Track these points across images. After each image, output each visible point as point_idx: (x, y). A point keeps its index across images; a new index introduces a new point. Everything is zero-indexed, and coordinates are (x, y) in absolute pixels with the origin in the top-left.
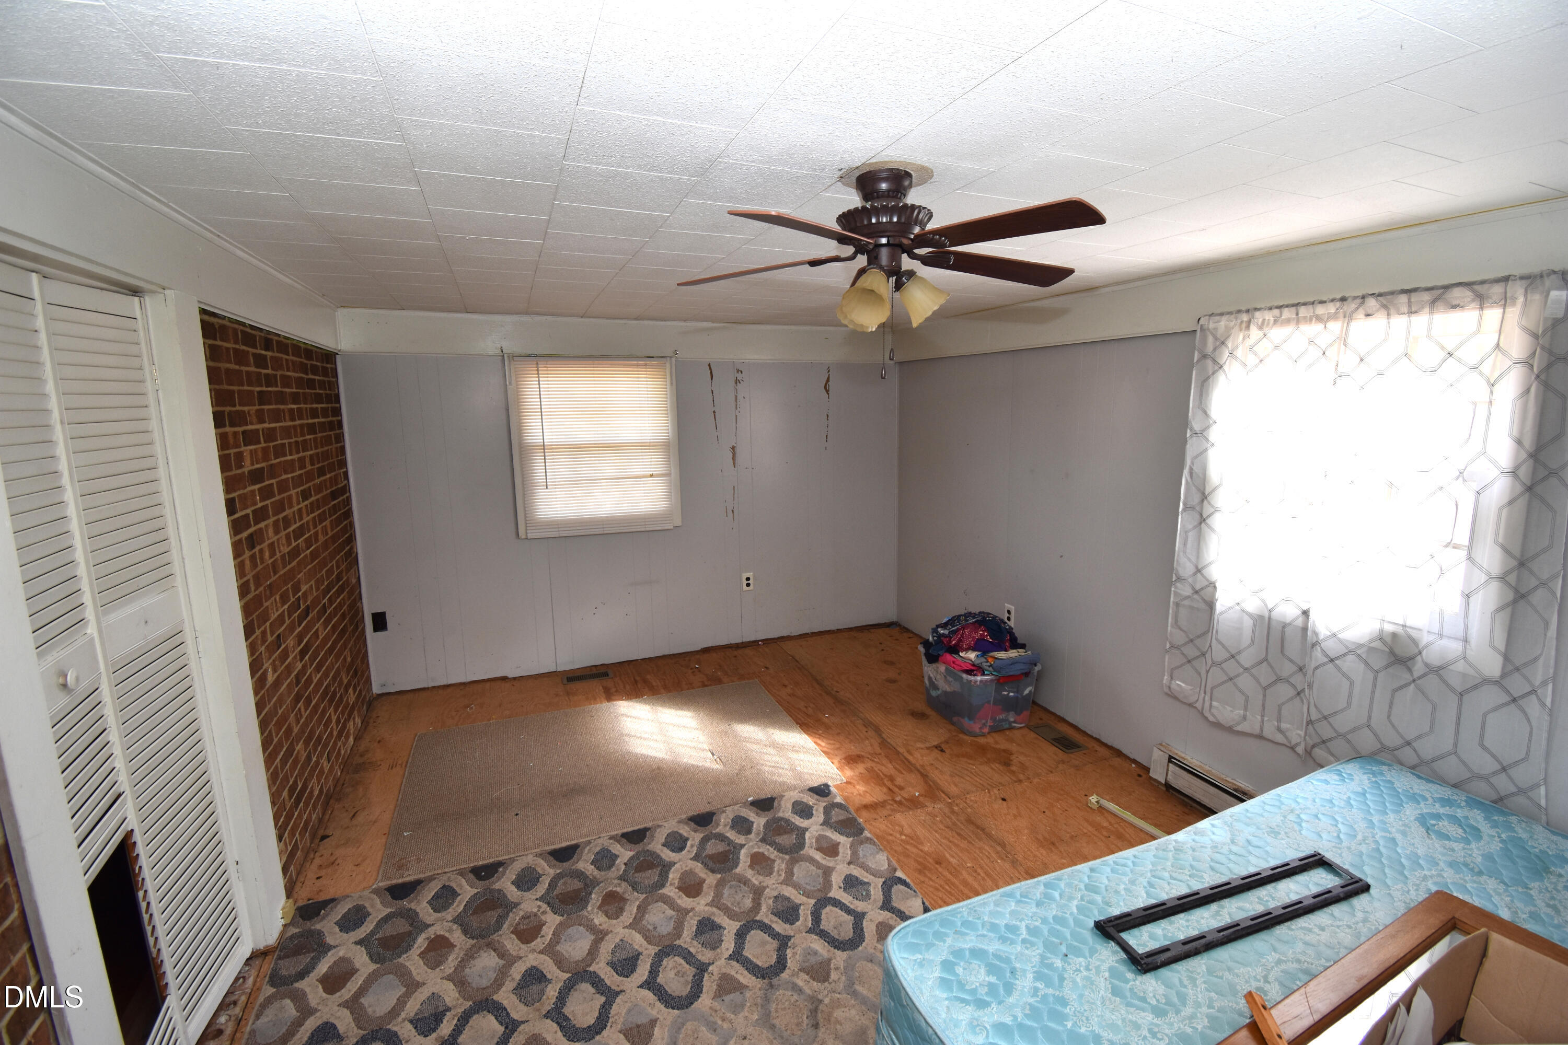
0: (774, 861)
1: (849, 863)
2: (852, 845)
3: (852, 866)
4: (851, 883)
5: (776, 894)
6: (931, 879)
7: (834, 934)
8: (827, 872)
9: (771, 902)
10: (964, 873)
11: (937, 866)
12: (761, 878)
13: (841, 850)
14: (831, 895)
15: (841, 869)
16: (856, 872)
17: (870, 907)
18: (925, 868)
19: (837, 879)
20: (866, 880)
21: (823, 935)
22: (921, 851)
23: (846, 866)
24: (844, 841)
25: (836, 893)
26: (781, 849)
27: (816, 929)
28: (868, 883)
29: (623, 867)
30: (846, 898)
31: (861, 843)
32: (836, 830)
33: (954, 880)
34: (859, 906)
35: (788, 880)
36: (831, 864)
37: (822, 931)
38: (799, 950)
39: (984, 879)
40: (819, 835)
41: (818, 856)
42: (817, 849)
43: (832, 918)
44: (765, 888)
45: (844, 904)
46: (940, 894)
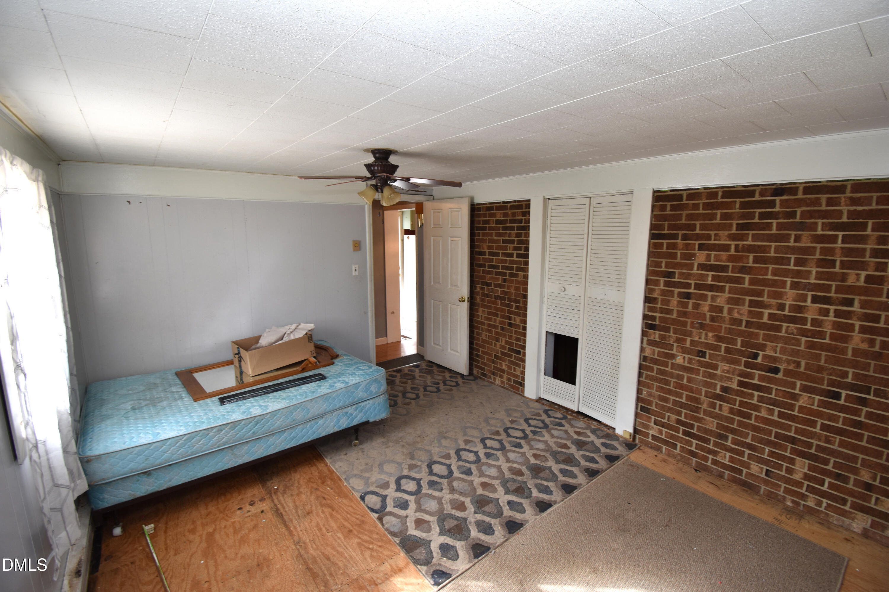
0: (452, 509)
1: (407, 517)
2: (407, 529)
3: (405, 515)
4: (404, 505)
5: (443, 491)
6: (357, 519)
7: (409, 480)
8: (419, 509)
9: (444, 487)
10: (335, 528)
11: (351, 528)
12: (455, 497)
13: (413, 524)
14: (414, 497)
15: (411, 512)
16: (402, 513)
17: (393, 495)
18: (359, 526)
19: (412, 506)
20: (396, 508)
21: (414, 479)
22: (360, 538)
23: (408, 515)
24: (412, 531)
25: (411, 499)
26: (451, 516)
27: (418, 481)
28: (394, 507)
29: (530, 487)
30: (406, 497)
31: (401, 532)
32: (420, 538)
33: (343, 521)
34: (399, 494)
35: (439, 500)
36: (418, 514)
37: (415, 480)
38: (424, 472)
39: (324, 525)
40: (430, 532)
41: (427, 517)
42: (429, 522)
43: (411, 486)
44: (450, 493)
45: (406, 493)
46: (354, 511)
